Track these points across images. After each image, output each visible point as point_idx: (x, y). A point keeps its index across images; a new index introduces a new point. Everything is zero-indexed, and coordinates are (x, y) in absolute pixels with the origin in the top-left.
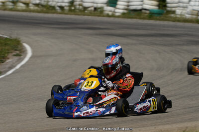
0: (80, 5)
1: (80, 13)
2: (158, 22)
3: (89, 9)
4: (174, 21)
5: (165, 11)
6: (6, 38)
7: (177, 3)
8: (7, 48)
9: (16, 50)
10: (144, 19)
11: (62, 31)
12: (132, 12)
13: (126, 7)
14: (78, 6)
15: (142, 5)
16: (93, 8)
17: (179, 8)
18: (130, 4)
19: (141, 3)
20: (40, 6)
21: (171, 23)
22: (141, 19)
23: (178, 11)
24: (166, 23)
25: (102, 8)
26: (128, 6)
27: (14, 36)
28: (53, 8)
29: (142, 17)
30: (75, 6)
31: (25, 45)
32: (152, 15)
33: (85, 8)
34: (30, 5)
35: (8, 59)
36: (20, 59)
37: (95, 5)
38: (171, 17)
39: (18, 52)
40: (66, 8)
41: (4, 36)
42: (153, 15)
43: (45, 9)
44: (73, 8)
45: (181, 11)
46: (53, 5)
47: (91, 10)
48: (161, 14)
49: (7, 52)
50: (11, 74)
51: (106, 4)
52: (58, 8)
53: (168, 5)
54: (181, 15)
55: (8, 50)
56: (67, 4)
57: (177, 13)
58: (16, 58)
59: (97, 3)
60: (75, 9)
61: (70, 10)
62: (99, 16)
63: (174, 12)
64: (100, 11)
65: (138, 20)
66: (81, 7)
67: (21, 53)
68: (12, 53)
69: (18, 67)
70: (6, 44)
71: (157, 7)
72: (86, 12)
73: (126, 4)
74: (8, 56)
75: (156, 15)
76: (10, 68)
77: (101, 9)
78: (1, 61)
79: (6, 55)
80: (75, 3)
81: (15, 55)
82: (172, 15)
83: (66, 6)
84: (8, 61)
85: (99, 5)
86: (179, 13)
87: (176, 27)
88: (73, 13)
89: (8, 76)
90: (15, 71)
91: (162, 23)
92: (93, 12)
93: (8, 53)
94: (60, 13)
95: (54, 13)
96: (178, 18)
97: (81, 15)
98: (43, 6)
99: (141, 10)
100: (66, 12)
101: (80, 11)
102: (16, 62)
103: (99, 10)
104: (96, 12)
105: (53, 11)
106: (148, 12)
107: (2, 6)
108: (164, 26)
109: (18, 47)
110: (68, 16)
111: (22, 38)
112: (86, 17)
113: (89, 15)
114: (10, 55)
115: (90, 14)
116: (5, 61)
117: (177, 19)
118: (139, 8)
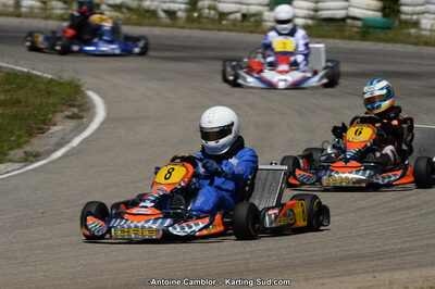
0: (210, 8)
1: (210, 26)
2: (380, 46)
3: (232, 17)
4: (416, 44)
5: (397, 22)
6: (51, 80)
7: (422, 5)
8: (51, 100)
9: (71, 106)
10: (351, 38)
11: (172, 65)
12: (324, 24)
13: (312, 13)
14: (206, 11)
15: (346, 9)
16: (239, 16)
17: (427, 15)
18: (321, 5)
19: (346, 4)
20: (124, 10)
21: (410, 48)
22: (344, 38)
23: (426, 23)
24: (398, 47)
25: (258, 15)
26: (316, 10)
27: (66, 76)
28: (153, 13)
29: (347, 34)
30: (199, 11)
31: (91, 94)
32: (367, 30)
33: (223, 15)
34: (104, 7)
35: (54, 125)
36: (80, 125)
37: (244, 9)
38: (410, 34)
39: (75, 110)
40: (180, 14)
41: (46, 75)
42: (371, 30)
43: (134, 17)
44: (196, 15)
45: (431, 22)
46: (153, 8)
47: (236, 20)
48: (389, 28)
49: (52, 109)
50: (60, 158)
51: (267, 5)
52: (162, 14)
53: (404, 8)
54: (431, 30)
55: (54, 105)
56: (183, 6)
57: (423, 26)
58: (72, 123)
59: (248, 5)
60: (200, 16)
61: (190, 19)
62: (251, 32)
63: (416, 24)
64: (256, 21)
65: (337, 41)
66: (212, 12)
67: (82, 111)
68: (62, 111)
69: (76, 141)
70: (49, 93)
71: (379, 14)
72: (224, 22)
73: (312, 5)
74: (55, 119)
75: (378, 30)
76: (59, 145)
77: (257, 18)
78: (39, 129)
79: (50, 116)
80: (200, 4)
81: (68, 117)
82: (413, 31)
83: (180, 10)
84: (54, 129)
85: (254, 9)
86: (429, 27)
87: (422, 57)
88: (195, 25)
89: (53, 162)
90: (69, 151)
91: (389, 47)
92: (239, 24)
93: (55, 112)
94: (167, 26)
95: (154, 25)
96: (426, 36)
97: (213, 30)
98: (129, 9)
99: (343, 19)
100: (180, 23)
101: (211, 20)
102: (71, 131)
103: (252, 19)
104: (246, 23)
105: (153, 21)
106: (359, 23)
107: (41, 8)
108: (394, 54)
109: (75, 100)
110: (186, 32)
111: (85, 80)
112: (223, 35)
113: (230, 31)
114: (59, 117)
115: (234, 26)
116: (49, 129)
117: (424, 39)
118: (341, 14)
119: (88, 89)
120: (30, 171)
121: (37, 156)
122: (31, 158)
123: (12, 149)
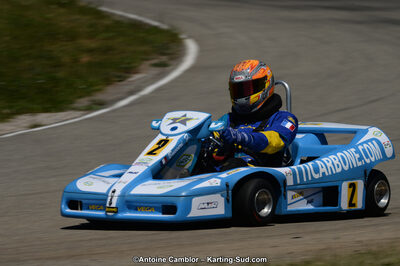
6: (156, 28)
9: (164, 54)
35: (136, 73)
39: (164, 59)
41: (155, 23)
49: (142, 57)
50: (124, 106)
55: (146, 53)
58: (156, 71)
69: (149, 90)
70: (144, 42)
74: (140, 68)
76: (131, 93)
78: (118, 77)
81: (156, 65)
84: (136, 77)
90: (136, 100)
102: (151, 79)
114: (145, 65)
116: (129, 77)
119: (190, 37)
120: (86, 119)
121: (101, 104)
122: (95, 106)
123: (80, 97)
